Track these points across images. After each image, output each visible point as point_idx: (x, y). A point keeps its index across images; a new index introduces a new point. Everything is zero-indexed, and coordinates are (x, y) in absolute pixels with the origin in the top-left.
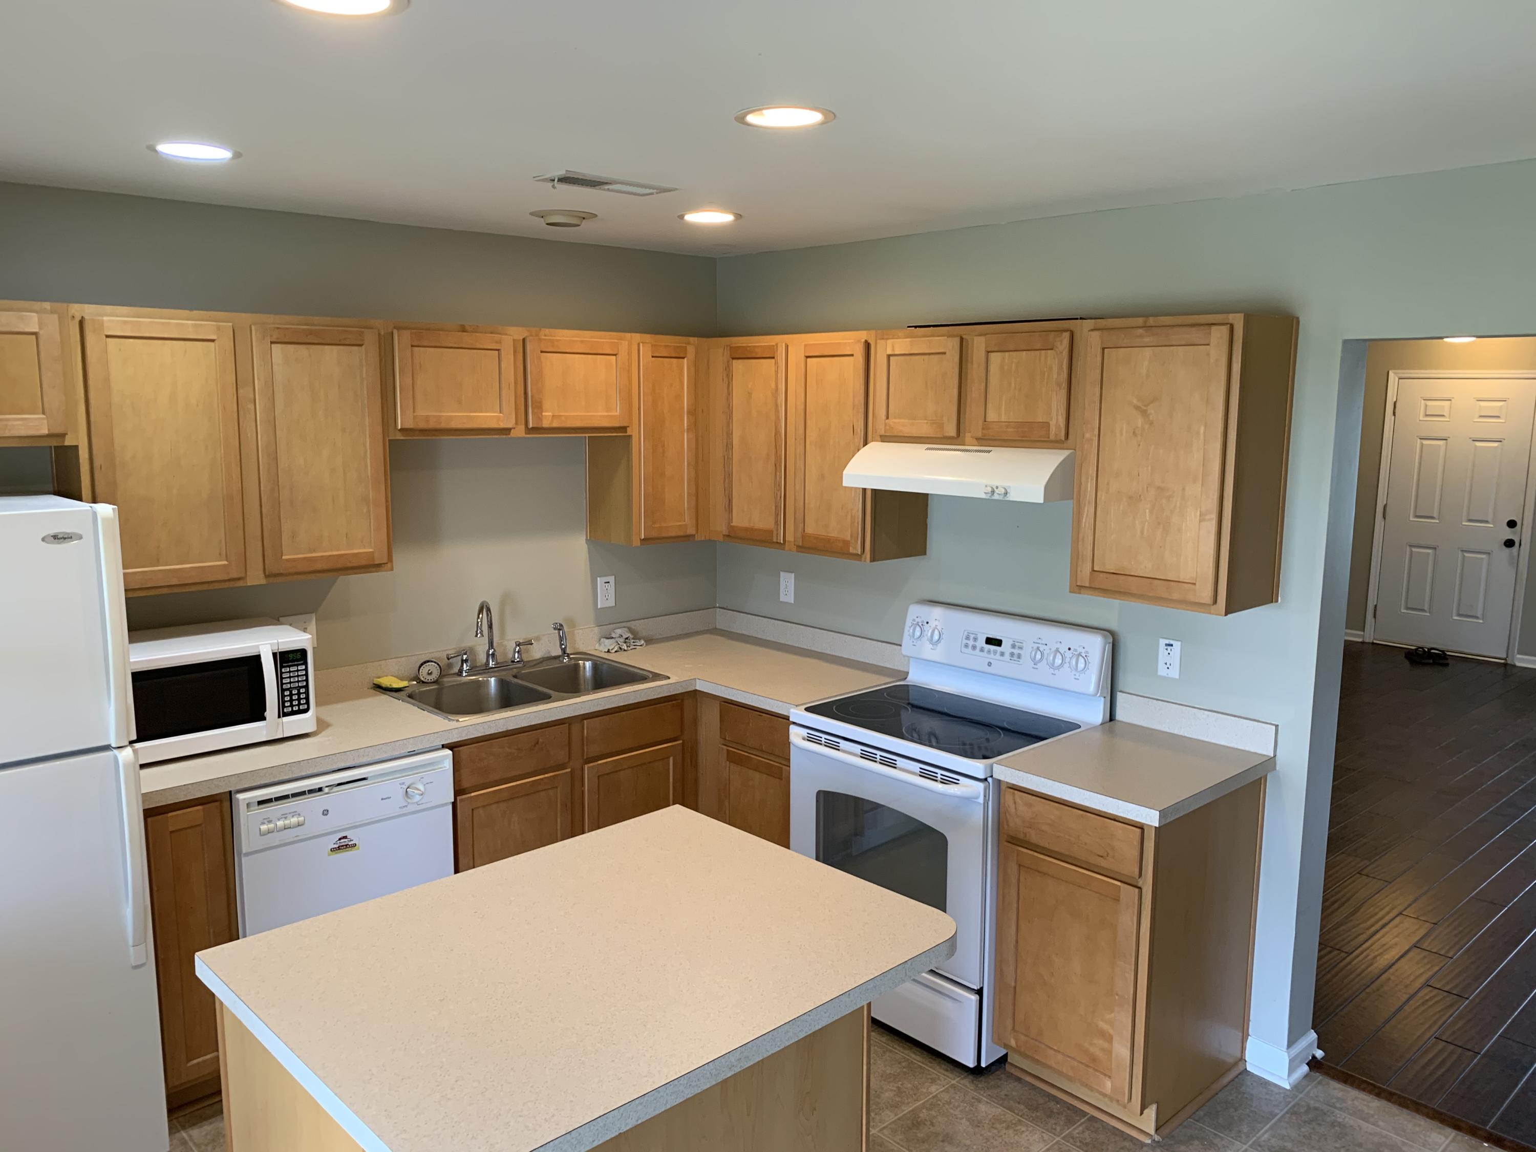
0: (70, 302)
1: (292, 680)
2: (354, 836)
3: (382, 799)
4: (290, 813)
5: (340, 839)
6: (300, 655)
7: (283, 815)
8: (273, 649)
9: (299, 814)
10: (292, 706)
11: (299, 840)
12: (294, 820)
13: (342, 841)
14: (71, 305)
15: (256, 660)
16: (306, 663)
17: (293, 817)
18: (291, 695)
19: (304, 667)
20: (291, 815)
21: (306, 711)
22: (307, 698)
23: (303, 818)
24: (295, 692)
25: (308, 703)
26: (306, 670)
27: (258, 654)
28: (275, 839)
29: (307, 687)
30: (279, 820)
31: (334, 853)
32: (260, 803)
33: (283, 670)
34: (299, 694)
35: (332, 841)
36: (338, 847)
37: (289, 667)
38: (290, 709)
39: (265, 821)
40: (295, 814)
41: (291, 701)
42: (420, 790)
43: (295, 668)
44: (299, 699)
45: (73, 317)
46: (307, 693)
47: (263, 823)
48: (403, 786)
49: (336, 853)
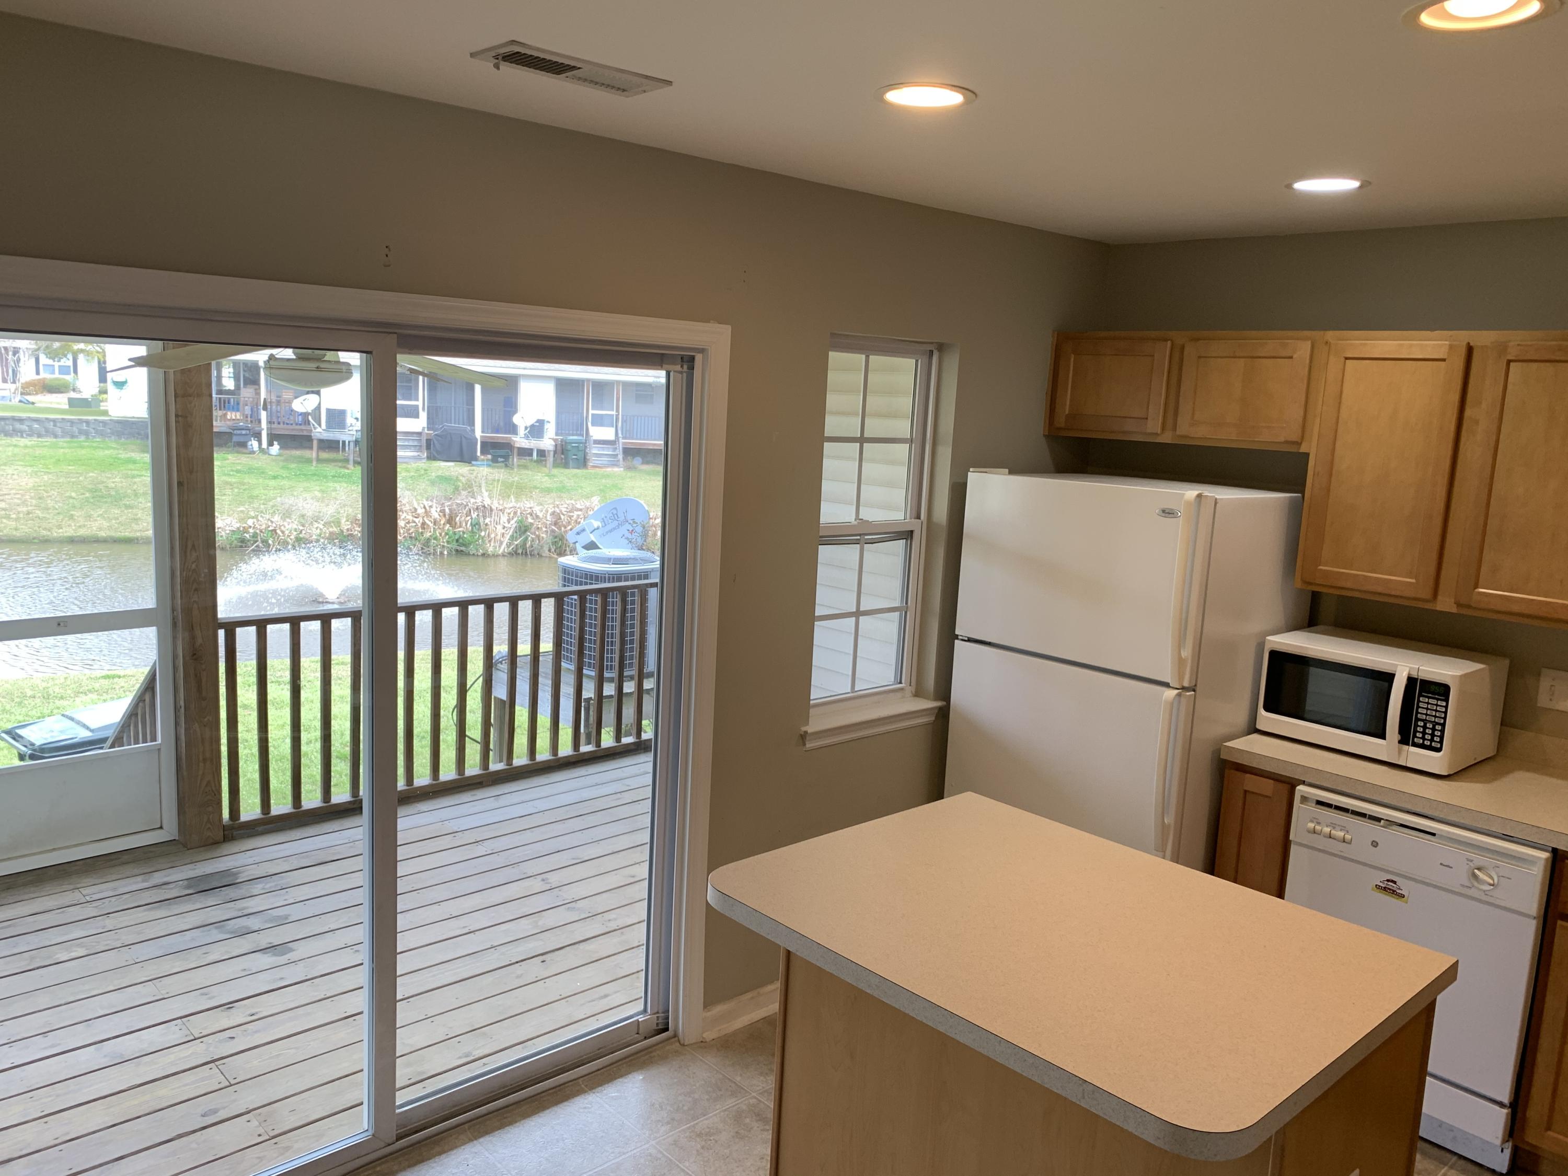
0: (1326, 330)
1: (1429, 712)
2: (1404, 886)
3: (1441, 864)
4: (1339, 825)
5: (1388, 881)
6: (1441, 691)
7: (1332, 823)
8: (1411, 673)
9: (1348, 832)
10: (1423, 738)
11: (1341, 856)
12: (1340, 834)
13: (1389, 883)
14: (1328, 332)
15: (1388, 678)
16: (1447, 701)
17: (1341, 830)
18: (1425, 727)
19: (1444, 704)
20: (1340, 828)
21: (1438, 750)
22: (1442, 737)
23: (1350, 837)
24: (1429, 725)
25: (1441, 742)
26: (1446, 707)
27: (1393, 672)
28: (1322, 843)
29: (1443, 725)
30: (1327, 826)
31: (1378, 890)
32: (1319, 803)
33: (1421, 699)
34: (1434, 729)
35: (1380, 878)
36: (1385, 888)
37: (1429, 698)
38: (1421, 741)
39: (1315, 821)
40: (1343, 828)
41: (1424, 733)
42: (1493, 880)
43: (1435, 702)
44: (1433, 735)
45: (1327, 342)
46: (1443, 731)
47: (1312, 821)
48: (1471, 864)
49: (1380, 892)
